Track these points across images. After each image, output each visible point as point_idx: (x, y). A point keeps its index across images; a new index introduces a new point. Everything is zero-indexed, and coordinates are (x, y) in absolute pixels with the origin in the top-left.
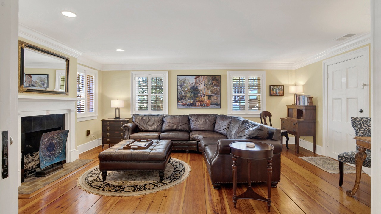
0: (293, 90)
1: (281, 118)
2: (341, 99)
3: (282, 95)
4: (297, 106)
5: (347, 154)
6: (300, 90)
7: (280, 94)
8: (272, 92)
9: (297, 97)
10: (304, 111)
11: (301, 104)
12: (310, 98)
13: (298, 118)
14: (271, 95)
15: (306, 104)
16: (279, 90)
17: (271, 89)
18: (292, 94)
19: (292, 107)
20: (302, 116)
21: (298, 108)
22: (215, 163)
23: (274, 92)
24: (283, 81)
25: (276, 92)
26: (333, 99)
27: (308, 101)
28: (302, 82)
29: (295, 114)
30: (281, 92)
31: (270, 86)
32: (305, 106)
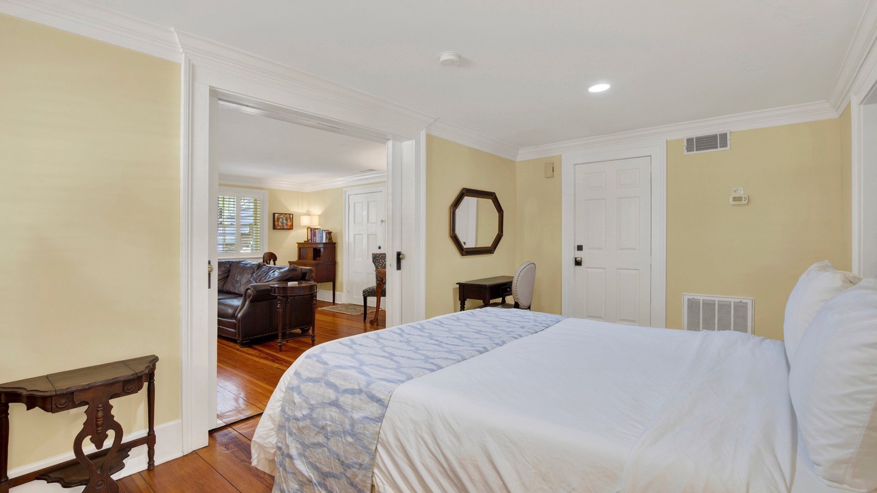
0: (305, 221)
1: (289, 262)
2: (362, 235)
3: (291, 228)
4: (311, 244)
5: (369, 288)
6: (315, 223)
7: (288, 227)
8: (276, 223)
9: (313, 231)
10: (322, 250)
11: (318, 241)
12: (329, 233)
13: (314, 259)
14: (274, 228)
15: (324, 241)
16: (287, 220)
17: (276, 220)
18: (304, 227)
19: (306, 246)
20: (319, 256)
21: (314, 246)
22: (243, 317)
23: (280, 224)
24: (294, 208)
25: (283, 223)
26: (355, 235)
27: (326, 237)
28: (317, 210)
29: (311, 254)
30: (289, 224)
31: (274, 214)
32: (324, 243)
